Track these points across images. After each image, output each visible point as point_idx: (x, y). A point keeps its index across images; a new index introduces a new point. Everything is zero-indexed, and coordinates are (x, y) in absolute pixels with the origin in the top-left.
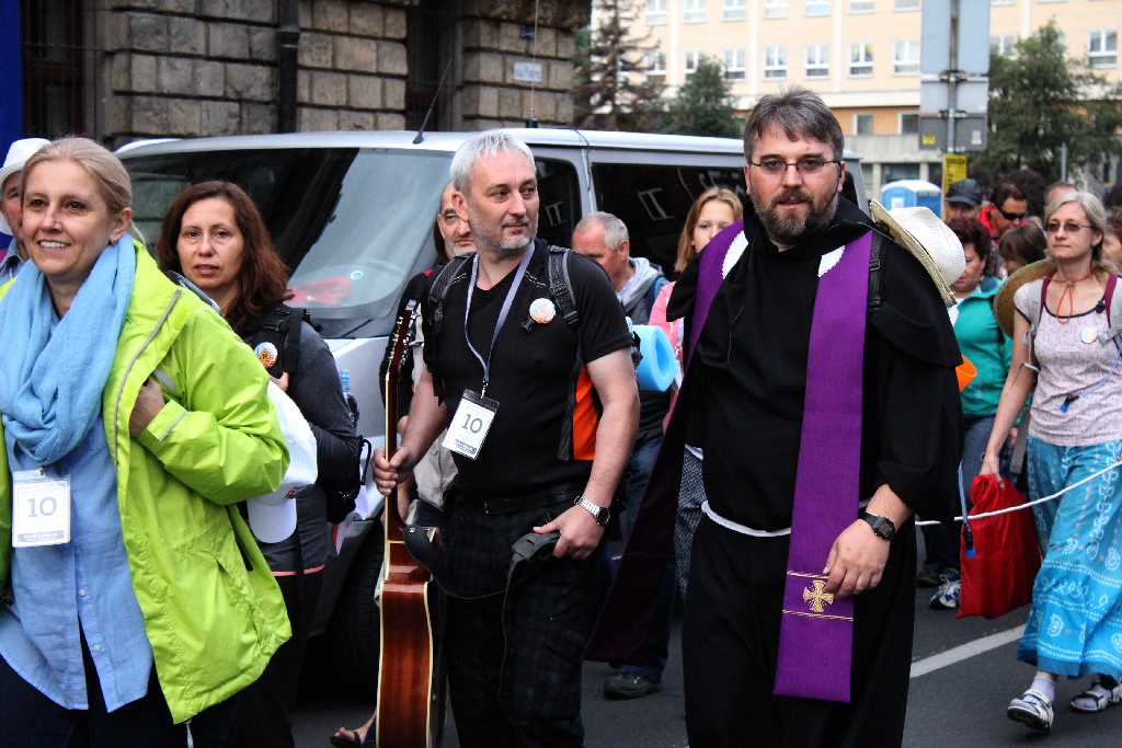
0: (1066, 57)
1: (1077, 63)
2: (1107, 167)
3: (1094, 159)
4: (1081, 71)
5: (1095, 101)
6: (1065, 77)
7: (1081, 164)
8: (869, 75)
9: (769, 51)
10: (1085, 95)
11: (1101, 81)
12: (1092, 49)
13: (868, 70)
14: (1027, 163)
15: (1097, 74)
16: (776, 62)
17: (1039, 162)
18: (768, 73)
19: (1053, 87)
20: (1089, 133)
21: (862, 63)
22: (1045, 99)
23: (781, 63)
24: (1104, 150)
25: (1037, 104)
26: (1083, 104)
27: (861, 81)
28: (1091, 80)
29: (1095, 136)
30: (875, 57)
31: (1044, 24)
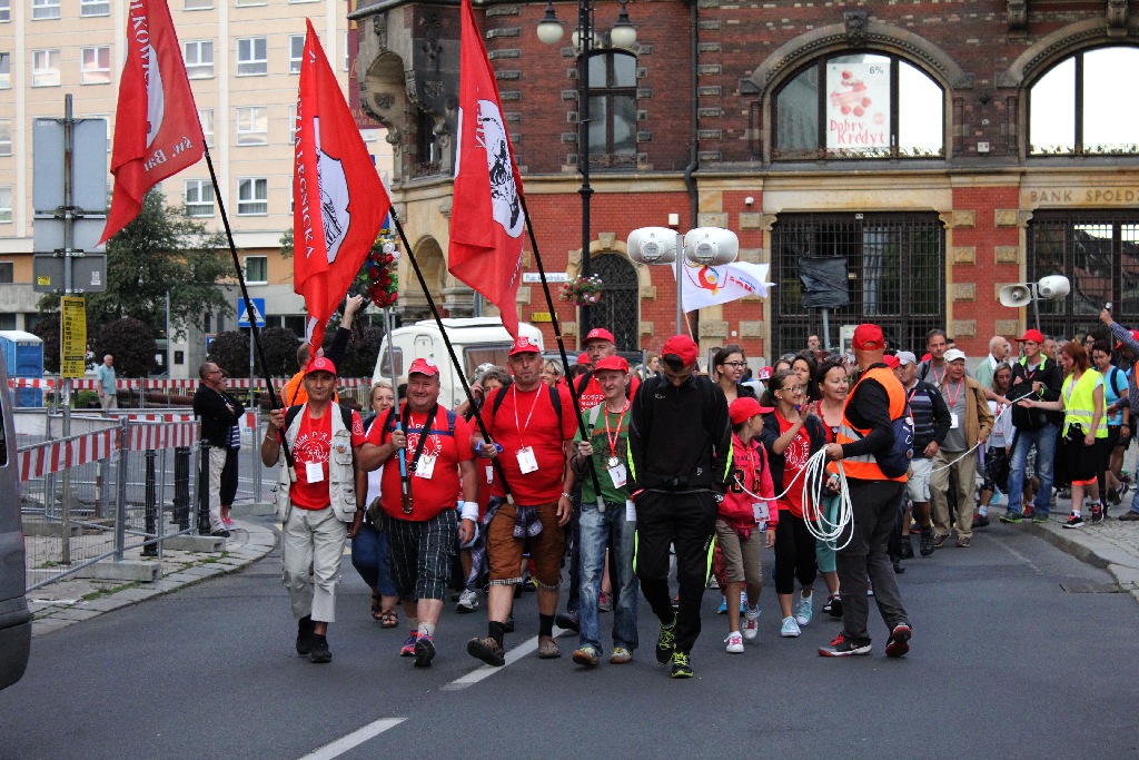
0: (164, 206)
1: (176, 212)
2: (207, 317)
3: (196, 308)
4: (179, 219)
5: (195, 250)
6: (163, 225)
7: (183, 314)
10: (184, 243)
11: (200, 230)
12: (189, 199)
14: (128, 314)
15: (196, 223)
17: (140, 311)
19: (153, 235)
20: (190, 283)
22: (144, 248)
24: (205, 299)
25: (136, 253)
26: (182, 253)
28: (190, 230)
29: (196, 285)
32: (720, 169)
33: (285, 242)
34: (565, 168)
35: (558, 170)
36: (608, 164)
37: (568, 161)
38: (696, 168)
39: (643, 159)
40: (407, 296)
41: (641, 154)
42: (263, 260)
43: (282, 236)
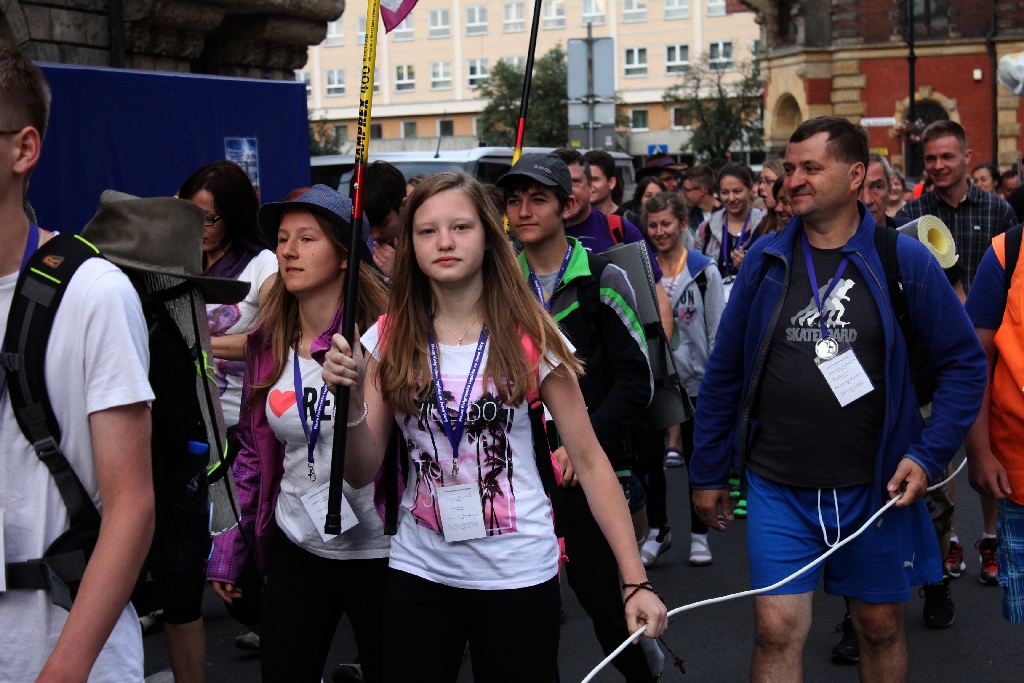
8: (412, 90)
9: (330, 73)
13: (411, 86)
16: (336, 81)
18: (329, 91)
21: (406, 81)
23: (340, 82)
25: (551, 110)
27: (405, 95)
30: (416, 75)
31: (553, 47)
32: (1014, 34)
33: (664, 97)
34: (893, 38)
35: (887, 39)
36: (925, 33)
37: (895, 32)
38: (995, 34)
39: (954, 29)
40: (772, 139)
41: (952, 25)
42: (644, 113)
43: (662, 93)
